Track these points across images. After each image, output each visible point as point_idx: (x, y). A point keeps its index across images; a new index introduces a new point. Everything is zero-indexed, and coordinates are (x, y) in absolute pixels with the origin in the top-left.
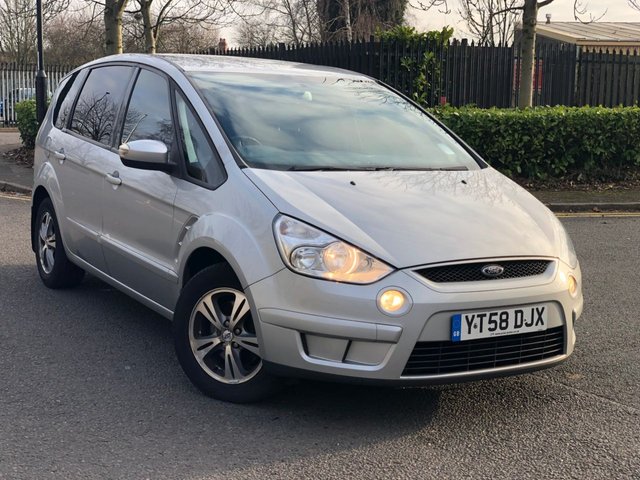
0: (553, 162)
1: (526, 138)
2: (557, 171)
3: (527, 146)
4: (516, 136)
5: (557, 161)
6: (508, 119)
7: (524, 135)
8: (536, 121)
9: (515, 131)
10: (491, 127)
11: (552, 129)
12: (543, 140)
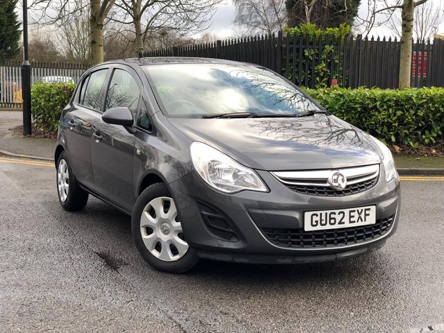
0: (423, 133)
1: (399, 113)
2: (427, 141)
3: (401, 120)
4: (391, 111)
5: (427, 132)
6: (383, 96)
7: (397, 110)
8: (409, 99)
9: (389, 107)
10: (368, 104)
11: (421, 105)
12: (414, 115)
